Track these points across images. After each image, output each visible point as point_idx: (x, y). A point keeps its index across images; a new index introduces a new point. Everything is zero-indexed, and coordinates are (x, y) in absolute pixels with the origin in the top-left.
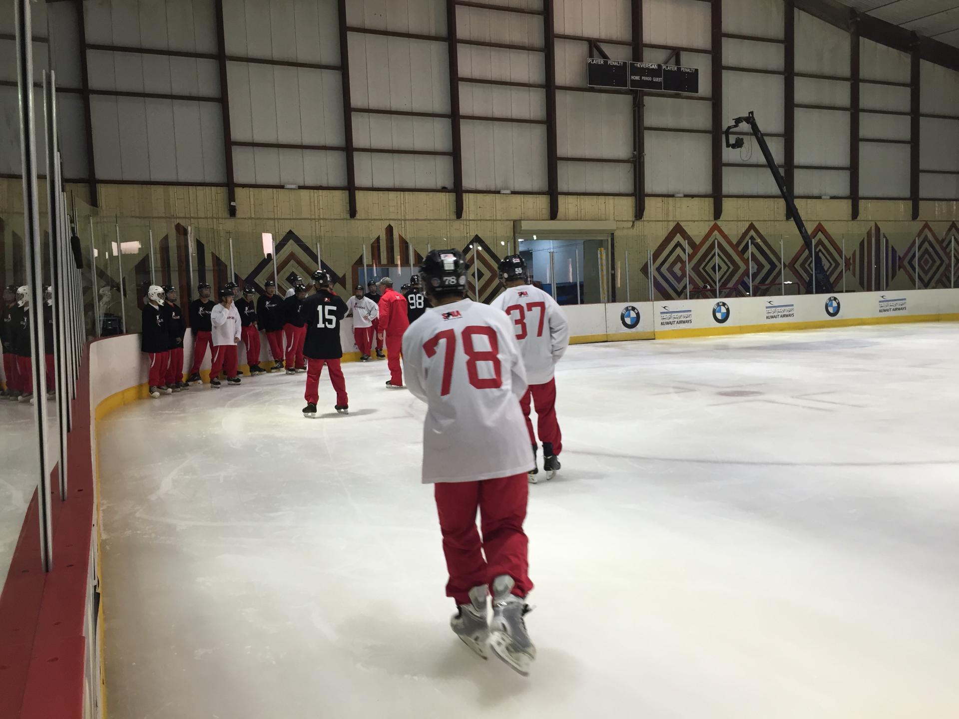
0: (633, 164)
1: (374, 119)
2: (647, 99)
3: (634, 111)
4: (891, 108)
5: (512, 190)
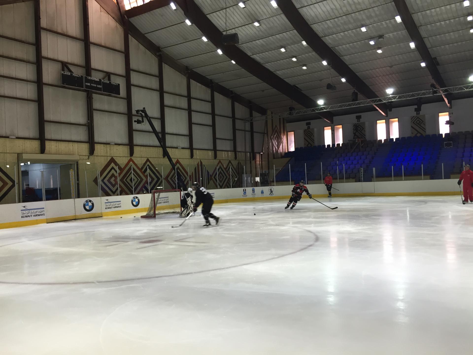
0: (88, 127)
3: (88, 101)
4: (204, 111)
5: (17, 137)
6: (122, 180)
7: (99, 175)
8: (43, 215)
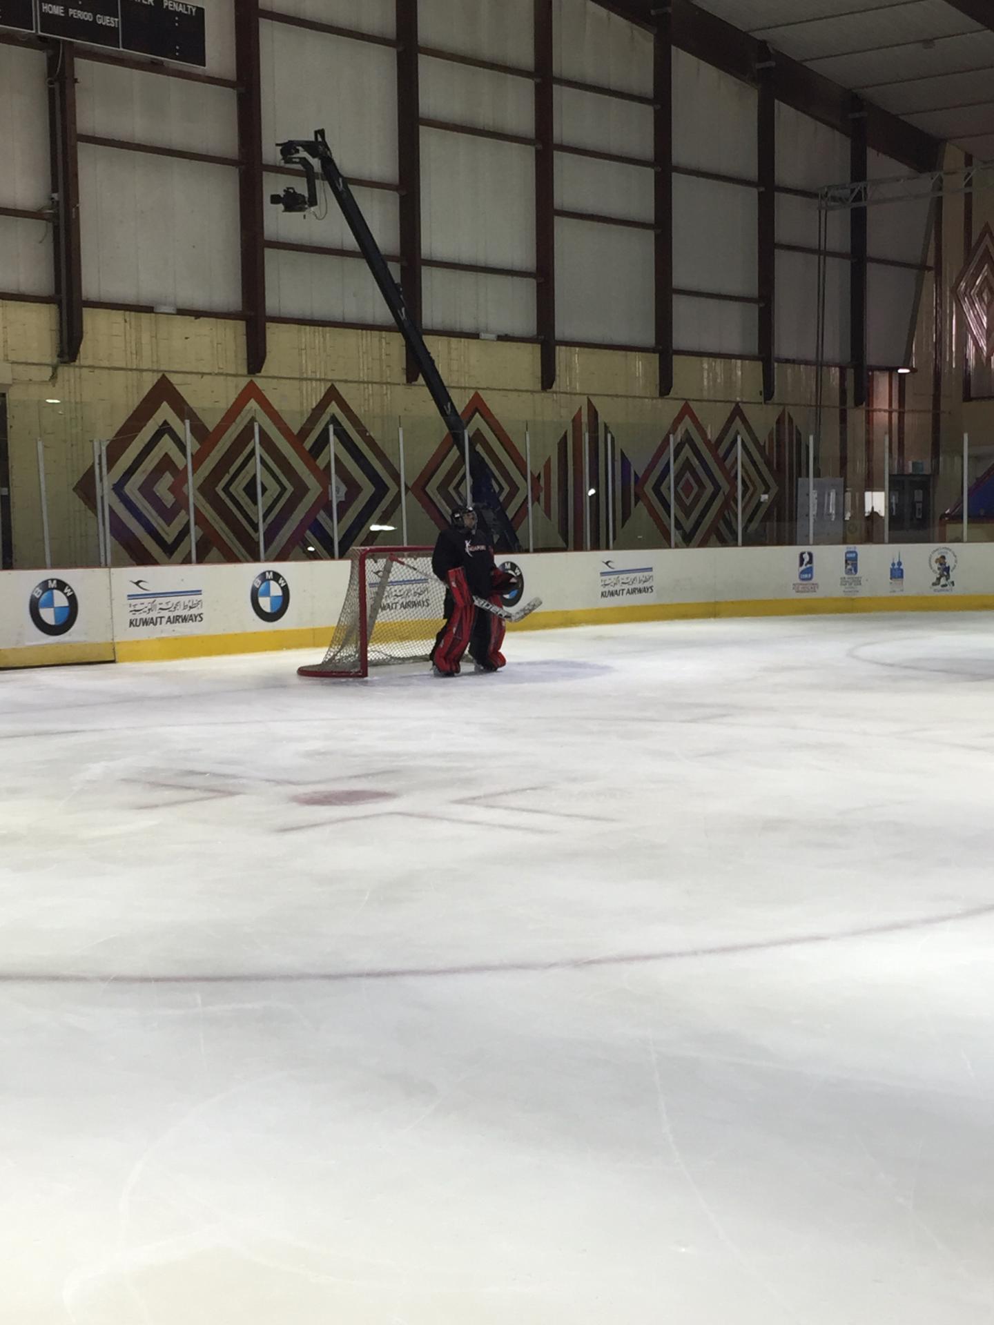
0: (50, 225)
2: (83, 67)
3: (51, 93)
4: (614, 148)
6: (206, 489)
7: (100, 464)
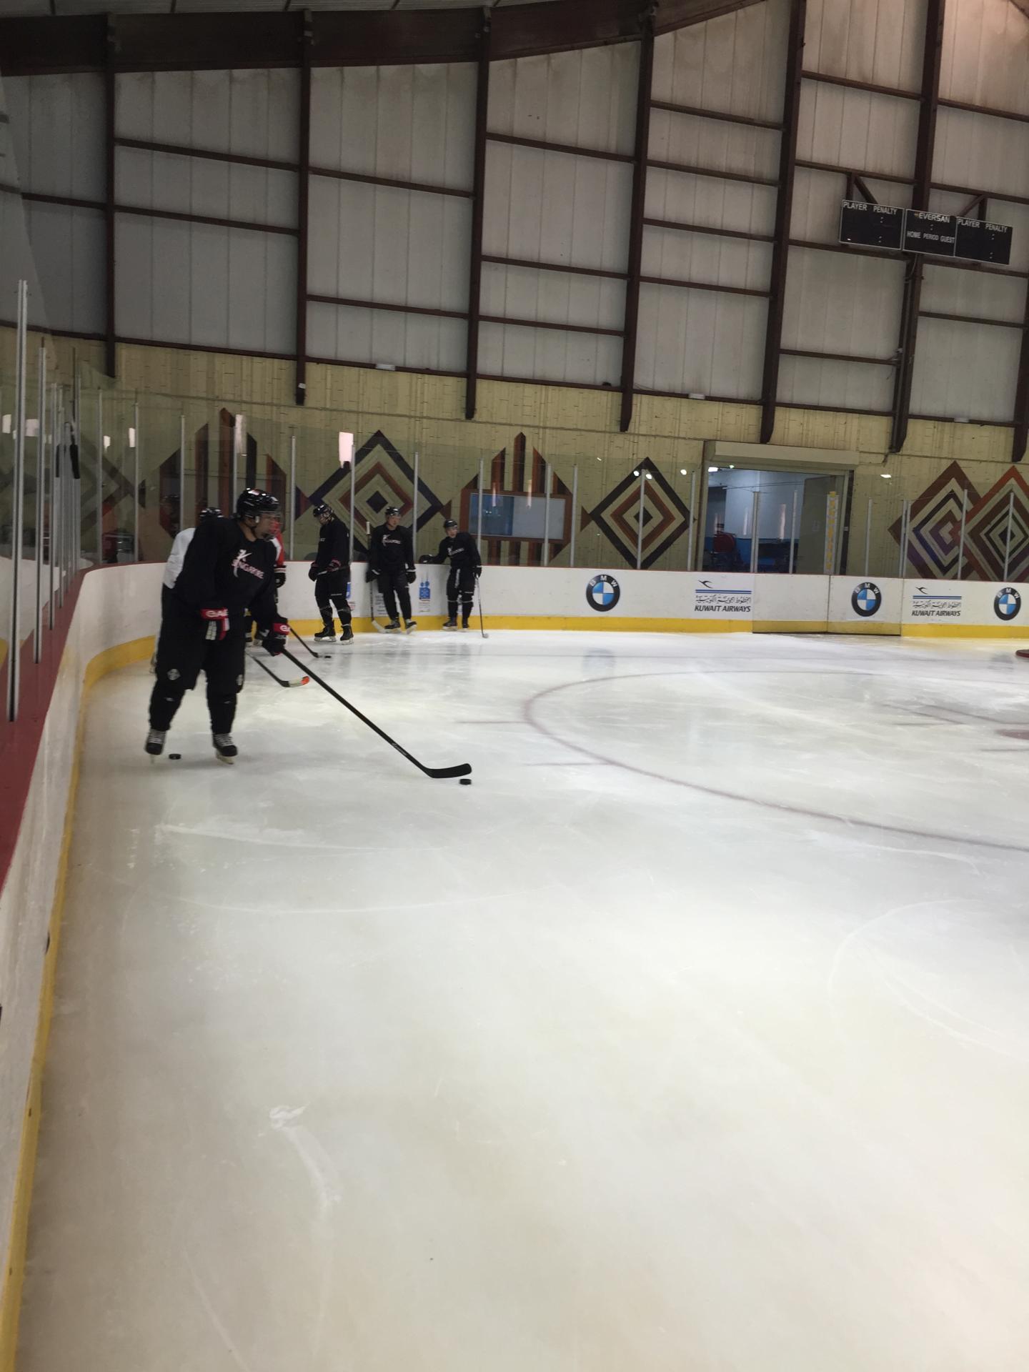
0: (895, 369)
1: (514, 273)
2: (928, 269)
3: (906, 286)
5: (708, 395)
6: (974, 534)
7: (906, 515)
8: (747, 610)
